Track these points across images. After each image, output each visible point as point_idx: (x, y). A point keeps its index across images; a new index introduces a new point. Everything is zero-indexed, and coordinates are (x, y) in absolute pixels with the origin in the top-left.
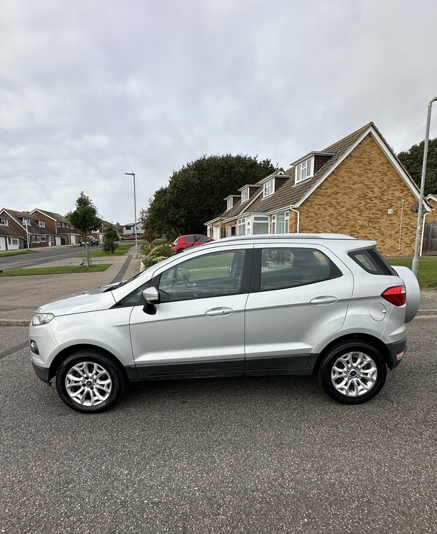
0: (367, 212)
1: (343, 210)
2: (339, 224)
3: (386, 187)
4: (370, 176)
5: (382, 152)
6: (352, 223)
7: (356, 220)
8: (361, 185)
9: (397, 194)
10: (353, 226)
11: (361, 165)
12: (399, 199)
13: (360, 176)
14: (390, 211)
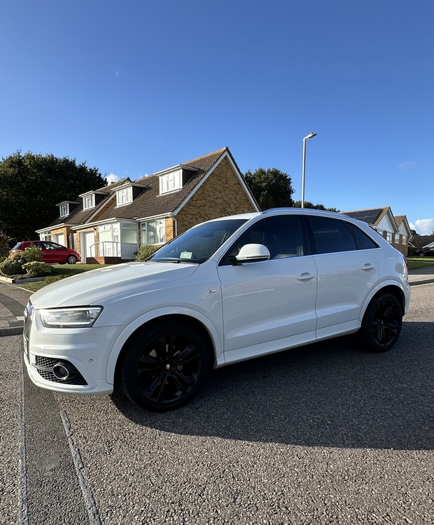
3: (238, 205)
4: (227, 193)
5: (234, 174)
11: (220, 182)
13: (220, 192)
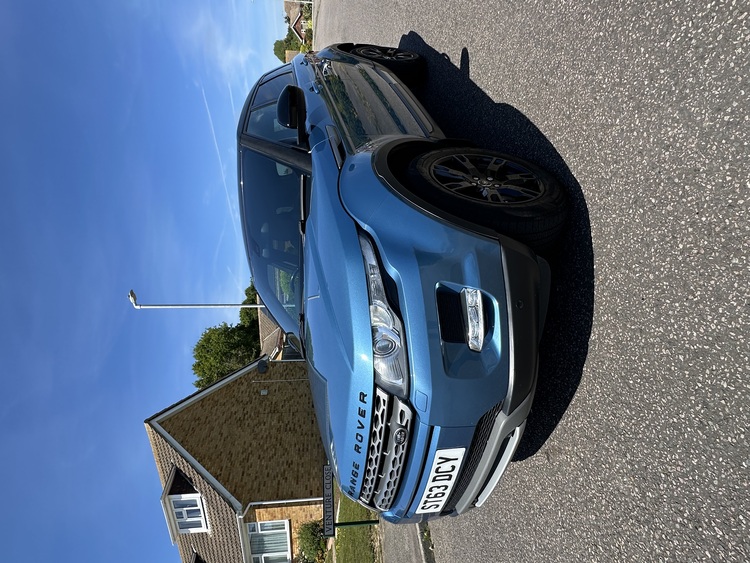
0: (262, 416)
1: (254, 444)
2: (274, 446)
3: (233, 400)
4: (214, 418)
5: (187, 407)
6: (274, 431)
7: (271, 427)
8: (224, 427)
9: (243, 388)
10: (278, 430)
11: (197, 430)
12: (249, 385)
13: (212, 429)
14: (264, 392)
